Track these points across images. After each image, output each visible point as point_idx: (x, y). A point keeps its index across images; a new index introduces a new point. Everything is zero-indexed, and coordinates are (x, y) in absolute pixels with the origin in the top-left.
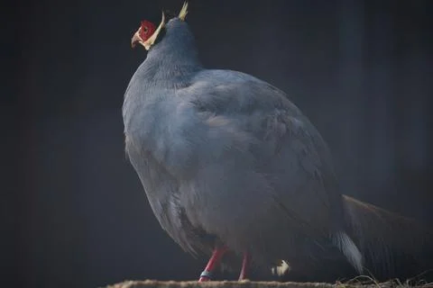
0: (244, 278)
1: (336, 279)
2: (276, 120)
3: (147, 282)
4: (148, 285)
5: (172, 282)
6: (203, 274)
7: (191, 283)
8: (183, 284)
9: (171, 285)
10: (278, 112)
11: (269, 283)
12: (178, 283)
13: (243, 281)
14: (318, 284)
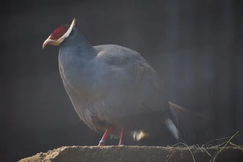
0: (121, 144)
1: (167, 144)
2: (138, 66)
3: (73, 147)
4: (74, 148)
5: (86, 147)
6: (100, 142)
7: (95, 146)
8: (91, 147)
9: (85, 148)
10: (138, 61)
11: (134, 147)
12: (89, 147)
13: (121, 146)
14: (158, 147)
